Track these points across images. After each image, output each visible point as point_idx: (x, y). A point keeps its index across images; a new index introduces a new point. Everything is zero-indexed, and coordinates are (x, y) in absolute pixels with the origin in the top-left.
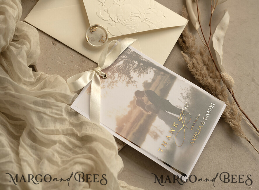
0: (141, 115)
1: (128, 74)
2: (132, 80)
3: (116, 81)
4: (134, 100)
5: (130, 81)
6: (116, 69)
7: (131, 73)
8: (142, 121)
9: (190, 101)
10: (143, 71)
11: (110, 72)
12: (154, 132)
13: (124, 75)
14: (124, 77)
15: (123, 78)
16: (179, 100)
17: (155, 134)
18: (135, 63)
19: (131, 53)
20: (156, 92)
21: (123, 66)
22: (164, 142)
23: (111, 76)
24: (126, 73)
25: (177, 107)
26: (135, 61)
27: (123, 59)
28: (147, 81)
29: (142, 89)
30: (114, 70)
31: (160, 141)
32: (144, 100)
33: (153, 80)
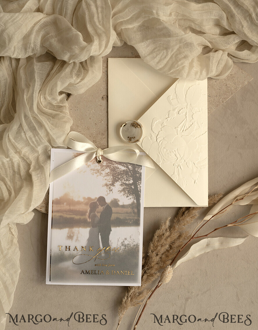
0: (83, 213)
1: (115, 181)
2: (111, 186)
3: (102, 173)
4: (93, 200)
5: (109, 186)
6: (114, 167)
7: (118, 182)
8: (77, 217)
9: (123, 251)
10: (127, 192)
11: (106, 164)
12: (73, 233)
13: (111, 177)
14: (110, 178)
15: (108, 178)
16: (118, 240)
17: (72, 235)
18: (130, 181)
19: (138, 171)
20: (113, 214)
21: (120, 171)
22: (69, 246)
23: (103, 166)
24: (115, 178)
25: (110, 242)
26: (132, 179)
27: (127, 167)
28: (119, 201)
29: (108, 200)
30: (111, 166)
31: (68, 243)
32: (98, 208)
33: (123, 206)
